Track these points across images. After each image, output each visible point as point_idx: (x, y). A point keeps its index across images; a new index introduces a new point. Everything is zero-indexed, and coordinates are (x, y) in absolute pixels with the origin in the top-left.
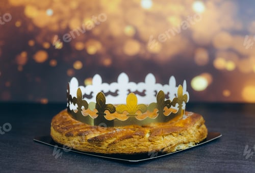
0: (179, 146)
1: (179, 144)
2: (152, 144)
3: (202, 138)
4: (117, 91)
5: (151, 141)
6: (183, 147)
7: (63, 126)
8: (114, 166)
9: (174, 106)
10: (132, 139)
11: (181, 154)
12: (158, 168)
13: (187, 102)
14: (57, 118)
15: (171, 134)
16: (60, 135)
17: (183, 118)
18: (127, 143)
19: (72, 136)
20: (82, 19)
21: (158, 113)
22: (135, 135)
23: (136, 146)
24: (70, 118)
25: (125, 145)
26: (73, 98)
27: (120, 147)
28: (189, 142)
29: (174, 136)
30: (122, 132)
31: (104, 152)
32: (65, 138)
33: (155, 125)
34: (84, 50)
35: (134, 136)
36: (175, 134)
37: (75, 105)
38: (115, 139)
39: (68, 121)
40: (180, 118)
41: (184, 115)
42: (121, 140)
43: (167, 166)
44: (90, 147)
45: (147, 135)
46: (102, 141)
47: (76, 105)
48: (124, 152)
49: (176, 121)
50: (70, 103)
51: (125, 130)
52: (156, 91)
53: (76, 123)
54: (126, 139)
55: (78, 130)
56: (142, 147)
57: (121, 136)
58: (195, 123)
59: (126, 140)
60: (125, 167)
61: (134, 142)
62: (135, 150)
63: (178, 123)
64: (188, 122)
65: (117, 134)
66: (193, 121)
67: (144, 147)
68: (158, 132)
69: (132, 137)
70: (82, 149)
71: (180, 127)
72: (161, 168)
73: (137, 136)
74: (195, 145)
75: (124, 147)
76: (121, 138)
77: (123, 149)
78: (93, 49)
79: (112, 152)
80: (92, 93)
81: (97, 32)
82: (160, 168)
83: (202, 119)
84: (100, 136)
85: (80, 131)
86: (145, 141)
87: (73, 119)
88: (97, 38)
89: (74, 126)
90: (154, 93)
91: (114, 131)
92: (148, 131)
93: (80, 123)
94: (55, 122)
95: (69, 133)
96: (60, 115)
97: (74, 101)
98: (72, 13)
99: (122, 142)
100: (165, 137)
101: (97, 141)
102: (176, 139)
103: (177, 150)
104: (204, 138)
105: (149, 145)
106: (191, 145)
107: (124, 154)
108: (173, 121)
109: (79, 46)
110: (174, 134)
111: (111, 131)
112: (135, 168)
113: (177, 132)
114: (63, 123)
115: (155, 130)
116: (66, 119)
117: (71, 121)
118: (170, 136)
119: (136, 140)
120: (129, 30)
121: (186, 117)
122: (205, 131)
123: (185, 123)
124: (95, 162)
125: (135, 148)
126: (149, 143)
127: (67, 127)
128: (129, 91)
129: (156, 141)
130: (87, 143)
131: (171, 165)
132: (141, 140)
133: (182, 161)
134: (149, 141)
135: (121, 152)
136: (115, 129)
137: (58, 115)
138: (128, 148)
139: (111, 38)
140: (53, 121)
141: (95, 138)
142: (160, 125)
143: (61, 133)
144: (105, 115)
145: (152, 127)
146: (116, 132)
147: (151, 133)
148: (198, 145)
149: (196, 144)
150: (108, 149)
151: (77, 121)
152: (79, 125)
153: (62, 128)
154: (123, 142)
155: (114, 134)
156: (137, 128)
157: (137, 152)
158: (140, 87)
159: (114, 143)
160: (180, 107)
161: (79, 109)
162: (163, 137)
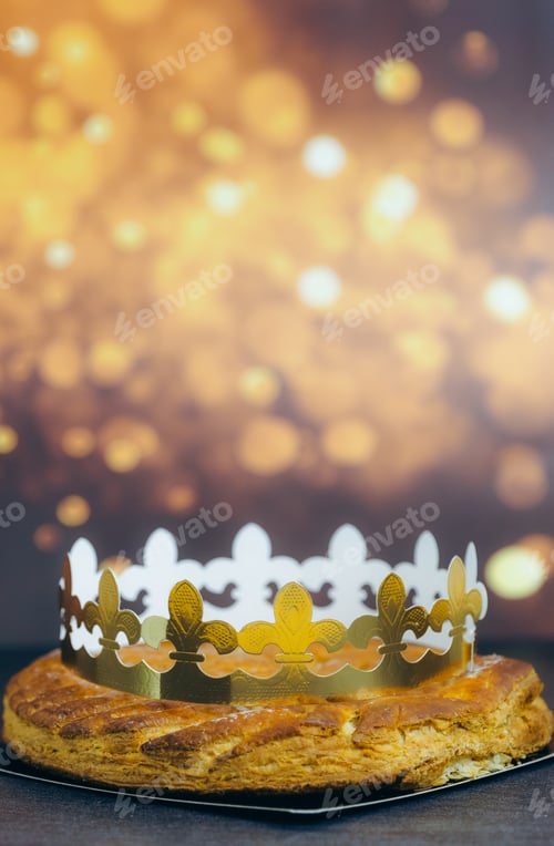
0: (458, 765)
1: (458, 757)
2: (366, 756)
3: (534, 742)
4: (231, 587)
5: (361, 748)
6: (470, 771)
7: (50, 704)
8: (237, 828)
9: (437, 629)
10: (297, 739)
11: (464, 794)
12: (389, 833)
13: (482, 617)
14: (27, 679)
15: (429, 723)
16: (42, 736)
17: (467, 672)
18: (276, 752)
19: (86, 735)
20: (84, 345)
21: (382, 651)
22: (307, 725)
23: (312, 763)
24: (72, 677)
25: (272, 761)
26: (83, 606)
27: (256, 769)
28: (492, 755)
29: (438, 730)
30: (260, 718)
31: (199, 786)
32: (58, 743)
33: (372, 696)
34: (96, 458)
35: (303, 730)
36: (443, 724)
37: (90, 630)
38: (237, 740)
39: (68, 689)
40: (458, 673)
41: (471, 665)
42: (258, 745)
43: (419, 828)
44: (148, 771)
45: (348, 729)
46: (194, 748)
47: (97, 629)
48: (271, 786)
49: (444, 684)
50: (74, 623)
51: (270, 711)
52: (367, 588)
53: (95, 693)
54: (276, 739)
55: (105, 716)
56: (331, 768)
57: (259, 729)
58: (510, 690)
59: (277, 743)
60: (276, 832)
61: (304, 748)
62: (307, 777)
63: (450, 690)
64: (487, 685)
65: (245, 723)
66: (501, 683)
67: (337, 768)
68: (385, 714)
69: (298, 734)
70: (121, 779)
71: (459, 702)
72: (400, 833)
73: (315, 731)
74: (511, 767)
75: (269, 769)
76: (258, 735)
77: (266, 776)
78: (126, 451)
79: (226, 786)
80: (143, 593)
81: (140, 389)
82: (395, 833)
83: (532, 676)
84: (186, 732)
85: (114, 716)
86: (338, 747)
87: (84, 683)
88: (140, 413)
89: (90, 704)
90: (363, 595)
91: (234, 715)
92: (349, 713)
93: (111, 693)
94: (21, 693)
95: (74, 725)
96: (37, 668)
97: (88, 617)
98: (51, 322)
99: (261, 749)
100: (410, 735)
101: (177, 749)
102: (449, 740)
103: (451, 781)
104: (542, 743)
105: (355, 761)
106: (499, 765)
107: (270, 790)
108: (434, 683)
109: (77, 442)
110: (438, 721)
111: (220, 715)
112: (310, 834)
113: (449, 715)
114: (49, 695)
115: (374, 709)
116: (57, 681)
117: (78, 688)
118: (425, 729)
119: (310, 742)
120: (256, 385)
121: (478, 670)
122: (544, 718)
123: (475, 689)
124: (172, 820)
125: (308, 769)
126: (357, 754)
127: (64, 705)
128: (273, 586)
129: (378, 747)
130: (140, 756)
131: (432, 823)
132: (326, 742)
133: (471, 814)
134: (357, 746)
135: (261, 785)
136: (234, 710)
137: (27, 671)
138: (283, 770)
139: (192, 411)
140: (12, 689)
141: (169, 738)
142: (389, 694)
143: (45, 726)
144: (201, 659)
145: (364, 701)
146: (241, 717)
147: (358, 721)
148: (520, 765)
149: (514, 762)
150: (214, 774)
151: (97, 687)
152: (105, 700)
153: (45, 710)
154: (265, 752)
155: (234, 725)
156: (311, 703)
157: (314, 784)
158: (312, 573)
159: (235, 754)
160: (457, 634)
161: (108, 642)
162: (403, 734)
